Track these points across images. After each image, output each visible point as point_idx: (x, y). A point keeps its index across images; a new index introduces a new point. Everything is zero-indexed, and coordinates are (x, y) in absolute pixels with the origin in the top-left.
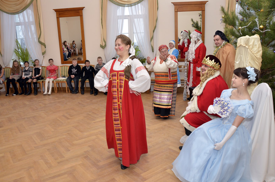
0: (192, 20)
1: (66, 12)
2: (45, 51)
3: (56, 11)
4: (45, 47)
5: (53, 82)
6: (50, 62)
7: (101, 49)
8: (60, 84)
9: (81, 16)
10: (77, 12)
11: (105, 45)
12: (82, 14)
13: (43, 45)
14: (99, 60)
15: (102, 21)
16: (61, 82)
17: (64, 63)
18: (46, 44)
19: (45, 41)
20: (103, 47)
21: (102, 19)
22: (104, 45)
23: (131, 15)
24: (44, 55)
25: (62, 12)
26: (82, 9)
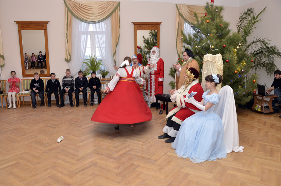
0: (144, 37)
1: (29, 25)
2: (3, 64)
3: (18, 23)
4: (4, 60)
5: (16, 96)
6: (13, 74)
7: (66, 63)
8: (22, 98)
9: (46, 30)
10: (42, 26)
11: (71, 59)
12: (47, 28)
13: (2, 57)
14: (68, 72)
15: (67, 36)
16: (23, 96)
17: (26, 76)
18: (4, 57)
19: (3, 53)
20: (68, 61)
21: (67, 34)
22: (69, 59)
23: (94, 31)
24: (2, 68)
25: (25, 25)
26: (46, 23)
